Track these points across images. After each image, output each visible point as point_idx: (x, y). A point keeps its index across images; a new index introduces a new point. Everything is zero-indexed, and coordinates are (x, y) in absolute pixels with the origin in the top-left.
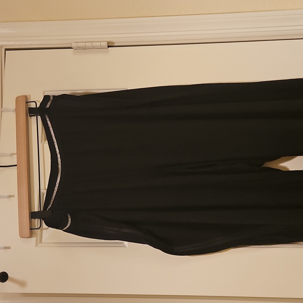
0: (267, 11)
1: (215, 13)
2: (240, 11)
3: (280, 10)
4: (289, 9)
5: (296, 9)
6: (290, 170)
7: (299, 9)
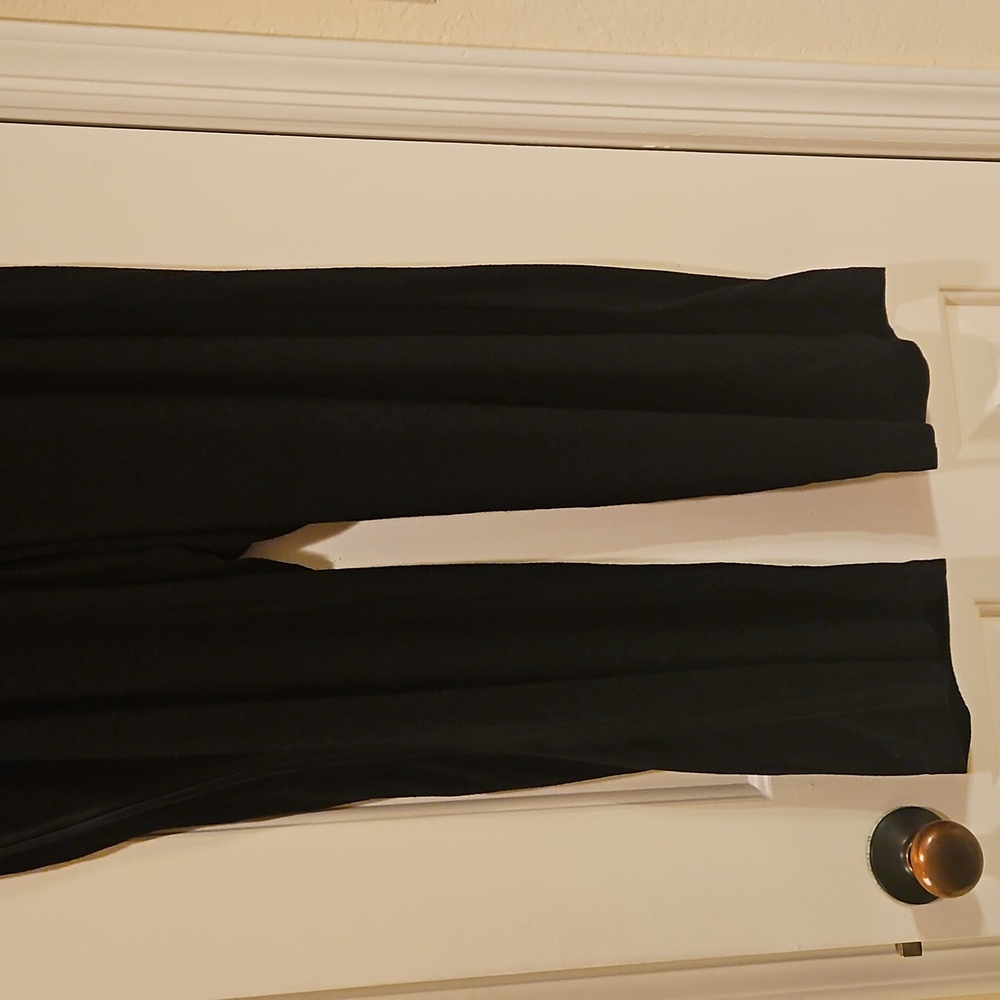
0: (267, 35)
1: (87, 21)
2: (175, 25)
3: (308, 37)
4: (339, 39)
5: (360, 40)
6: (337, 567)
7: (369, 40)
